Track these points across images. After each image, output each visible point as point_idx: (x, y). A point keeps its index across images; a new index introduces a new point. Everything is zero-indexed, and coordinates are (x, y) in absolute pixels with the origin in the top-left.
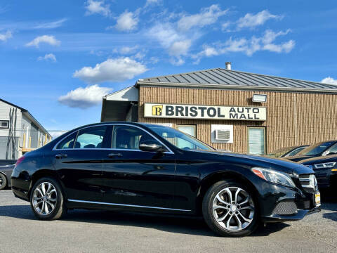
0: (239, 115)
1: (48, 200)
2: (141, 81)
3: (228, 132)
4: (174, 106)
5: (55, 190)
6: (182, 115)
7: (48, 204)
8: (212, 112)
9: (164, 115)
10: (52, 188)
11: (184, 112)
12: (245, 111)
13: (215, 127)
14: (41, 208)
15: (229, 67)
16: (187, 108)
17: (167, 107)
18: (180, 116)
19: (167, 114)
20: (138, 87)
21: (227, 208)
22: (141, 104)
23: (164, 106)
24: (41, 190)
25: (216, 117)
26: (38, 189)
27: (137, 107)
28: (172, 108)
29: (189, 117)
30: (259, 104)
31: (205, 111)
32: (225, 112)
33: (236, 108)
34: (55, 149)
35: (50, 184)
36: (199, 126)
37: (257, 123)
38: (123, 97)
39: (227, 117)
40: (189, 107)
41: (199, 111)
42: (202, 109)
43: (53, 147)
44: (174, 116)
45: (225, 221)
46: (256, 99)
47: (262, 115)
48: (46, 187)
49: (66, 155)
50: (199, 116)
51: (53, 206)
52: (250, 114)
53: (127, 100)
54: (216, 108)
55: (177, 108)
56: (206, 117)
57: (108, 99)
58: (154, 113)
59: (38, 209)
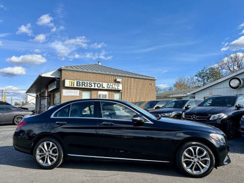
0: (111, 87)
1: (50, 154)
2: (63, 67)
3: (106, 95)
4: (81, 82)
5: (56, 147)
6: (85, 86)
7: (50, 158)
8: (99, 85)
9: (75, 86)
10: (53, 146)
11: (86, 85)
12: (114, 85)
13: (100, 92)
14: (44, 161)
15: (100, 64)
16: (87, 83)
17: (77, 82)
18: (83, 87)
19: (77, 85)
20: (60, 70)
21: (192, 160)
22: (63, 79)
23: (76, 81)
24: (43, 147)
25: (101, 88)
26: (40, 146)
27: (59, 81)
28: (80, 82)
29: (88, 87)
30: (119, 82)
31: (96, 85)
32: (105, 85)
33: (110, 84)
34: (52, 116)
35: (51, 143)
36: (93, 92)
37: (118, 91)
38: (51, 75)
39: (106, 88)
40: (88, 82)
41: (93, 85)
42: (95, 84)
43: (51, 115)
44: (81, 87)
45: (191, 168)
46: (118, 80)
47: (120, 87)
48: (48, 145)
49: (66, 123)
50: (93, 87)
51: (55, 159)
52: (115, 87)
53: (54, 77)
54: (101, 83)
55: (82, 82)
56: (96, 87)
57: (43, 75)
58: (70, 85)
59: (41, 161)
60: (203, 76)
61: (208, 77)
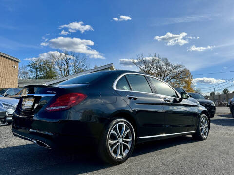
24: (116, 132)
35: (125, 125)
51: (129, 147)
60: (37, 68)
61: (42, 70)
